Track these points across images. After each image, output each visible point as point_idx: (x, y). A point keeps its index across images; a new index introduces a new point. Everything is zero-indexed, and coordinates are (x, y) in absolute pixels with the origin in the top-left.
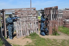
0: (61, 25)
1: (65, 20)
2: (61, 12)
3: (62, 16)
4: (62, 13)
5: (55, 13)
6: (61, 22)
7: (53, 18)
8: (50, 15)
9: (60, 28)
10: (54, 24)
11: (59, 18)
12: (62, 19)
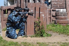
10: (37, 12)
12: (50, 11)
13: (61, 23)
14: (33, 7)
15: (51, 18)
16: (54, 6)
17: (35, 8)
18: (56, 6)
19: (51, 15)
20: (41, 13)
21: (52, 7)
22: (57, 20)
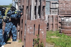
0: (55, 29)
1: (63, 19)
2: (56, 3)
3: (57, 10)
4: (57, 5)
5: (41, 3)
6: (55, 23)
7: (35, 14)
8: (29, 7)
9: (52, 35)
10: (37, 29)
11: (52, 14)
12: (57, 17)
13: (66, 33)
14: (32, 24)
15: (57, 24)
16: (61, 12)
17: (34, 25)
18: (64, 12)
19: (58, 21)
20: (40, 30)
21: (59, 13)
22: (62, 29)
